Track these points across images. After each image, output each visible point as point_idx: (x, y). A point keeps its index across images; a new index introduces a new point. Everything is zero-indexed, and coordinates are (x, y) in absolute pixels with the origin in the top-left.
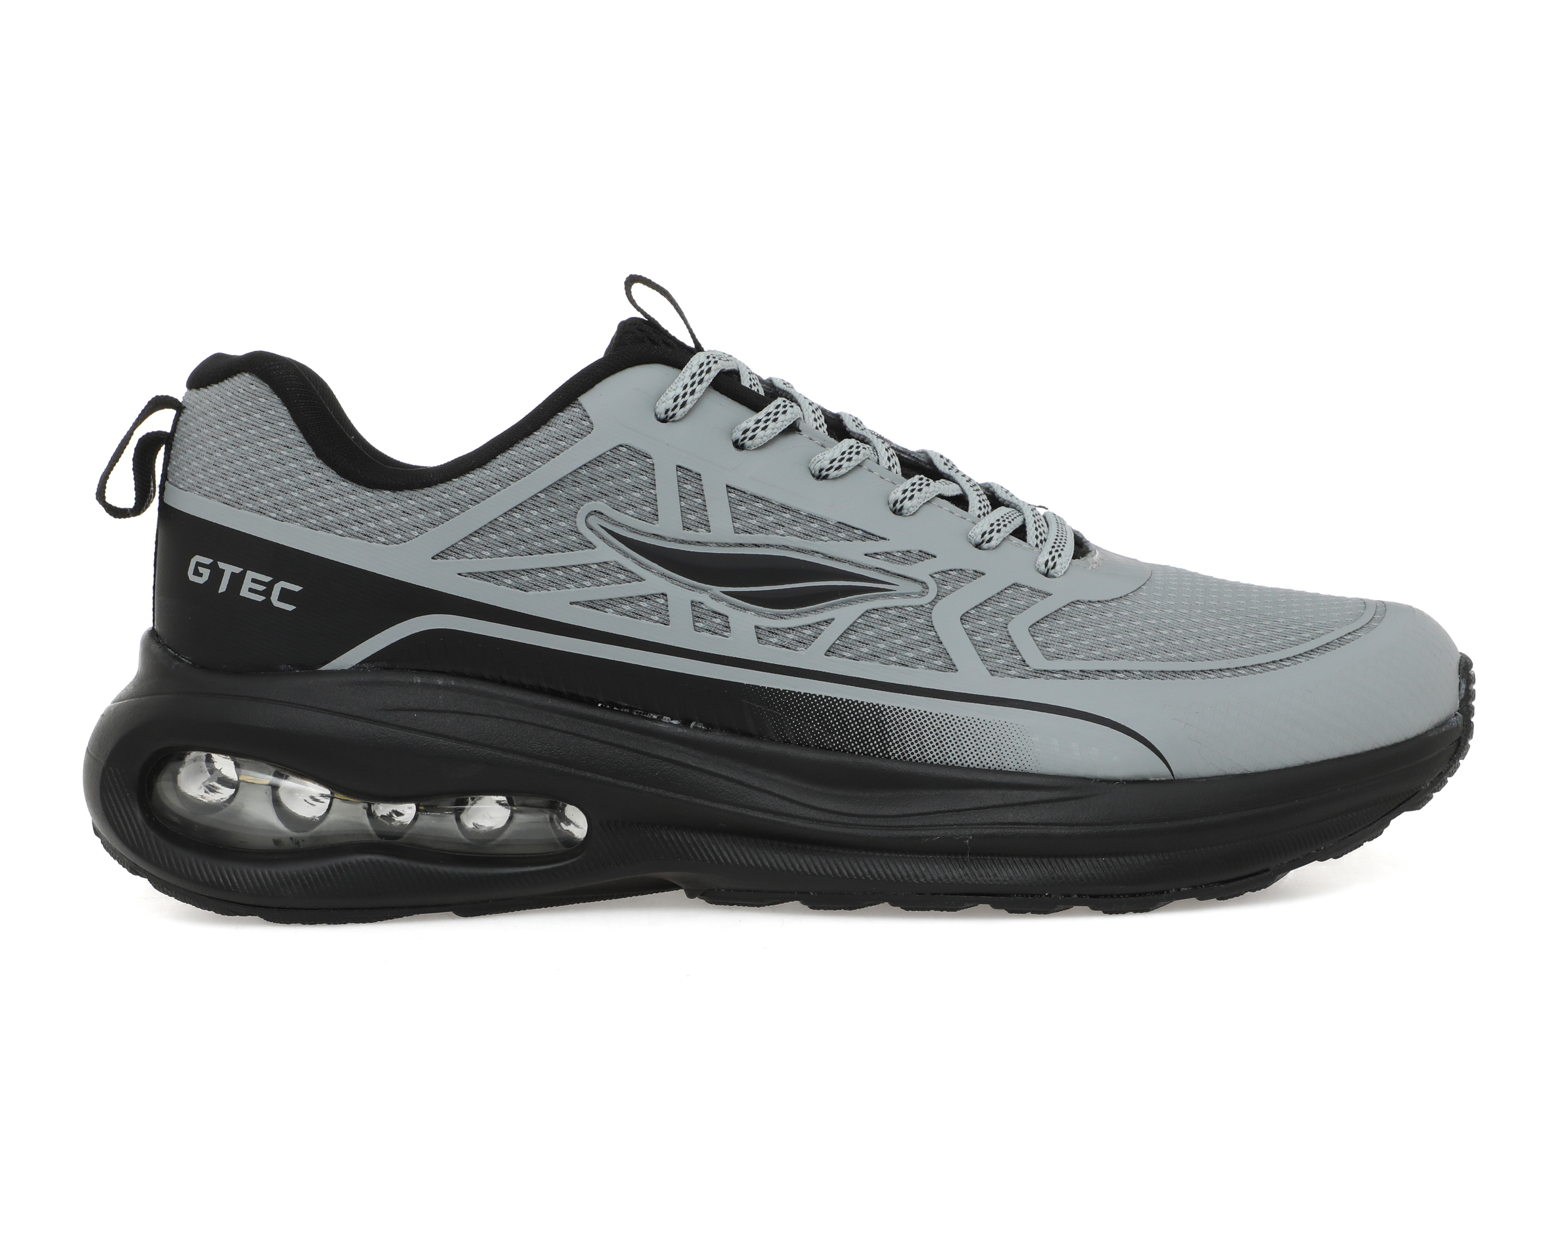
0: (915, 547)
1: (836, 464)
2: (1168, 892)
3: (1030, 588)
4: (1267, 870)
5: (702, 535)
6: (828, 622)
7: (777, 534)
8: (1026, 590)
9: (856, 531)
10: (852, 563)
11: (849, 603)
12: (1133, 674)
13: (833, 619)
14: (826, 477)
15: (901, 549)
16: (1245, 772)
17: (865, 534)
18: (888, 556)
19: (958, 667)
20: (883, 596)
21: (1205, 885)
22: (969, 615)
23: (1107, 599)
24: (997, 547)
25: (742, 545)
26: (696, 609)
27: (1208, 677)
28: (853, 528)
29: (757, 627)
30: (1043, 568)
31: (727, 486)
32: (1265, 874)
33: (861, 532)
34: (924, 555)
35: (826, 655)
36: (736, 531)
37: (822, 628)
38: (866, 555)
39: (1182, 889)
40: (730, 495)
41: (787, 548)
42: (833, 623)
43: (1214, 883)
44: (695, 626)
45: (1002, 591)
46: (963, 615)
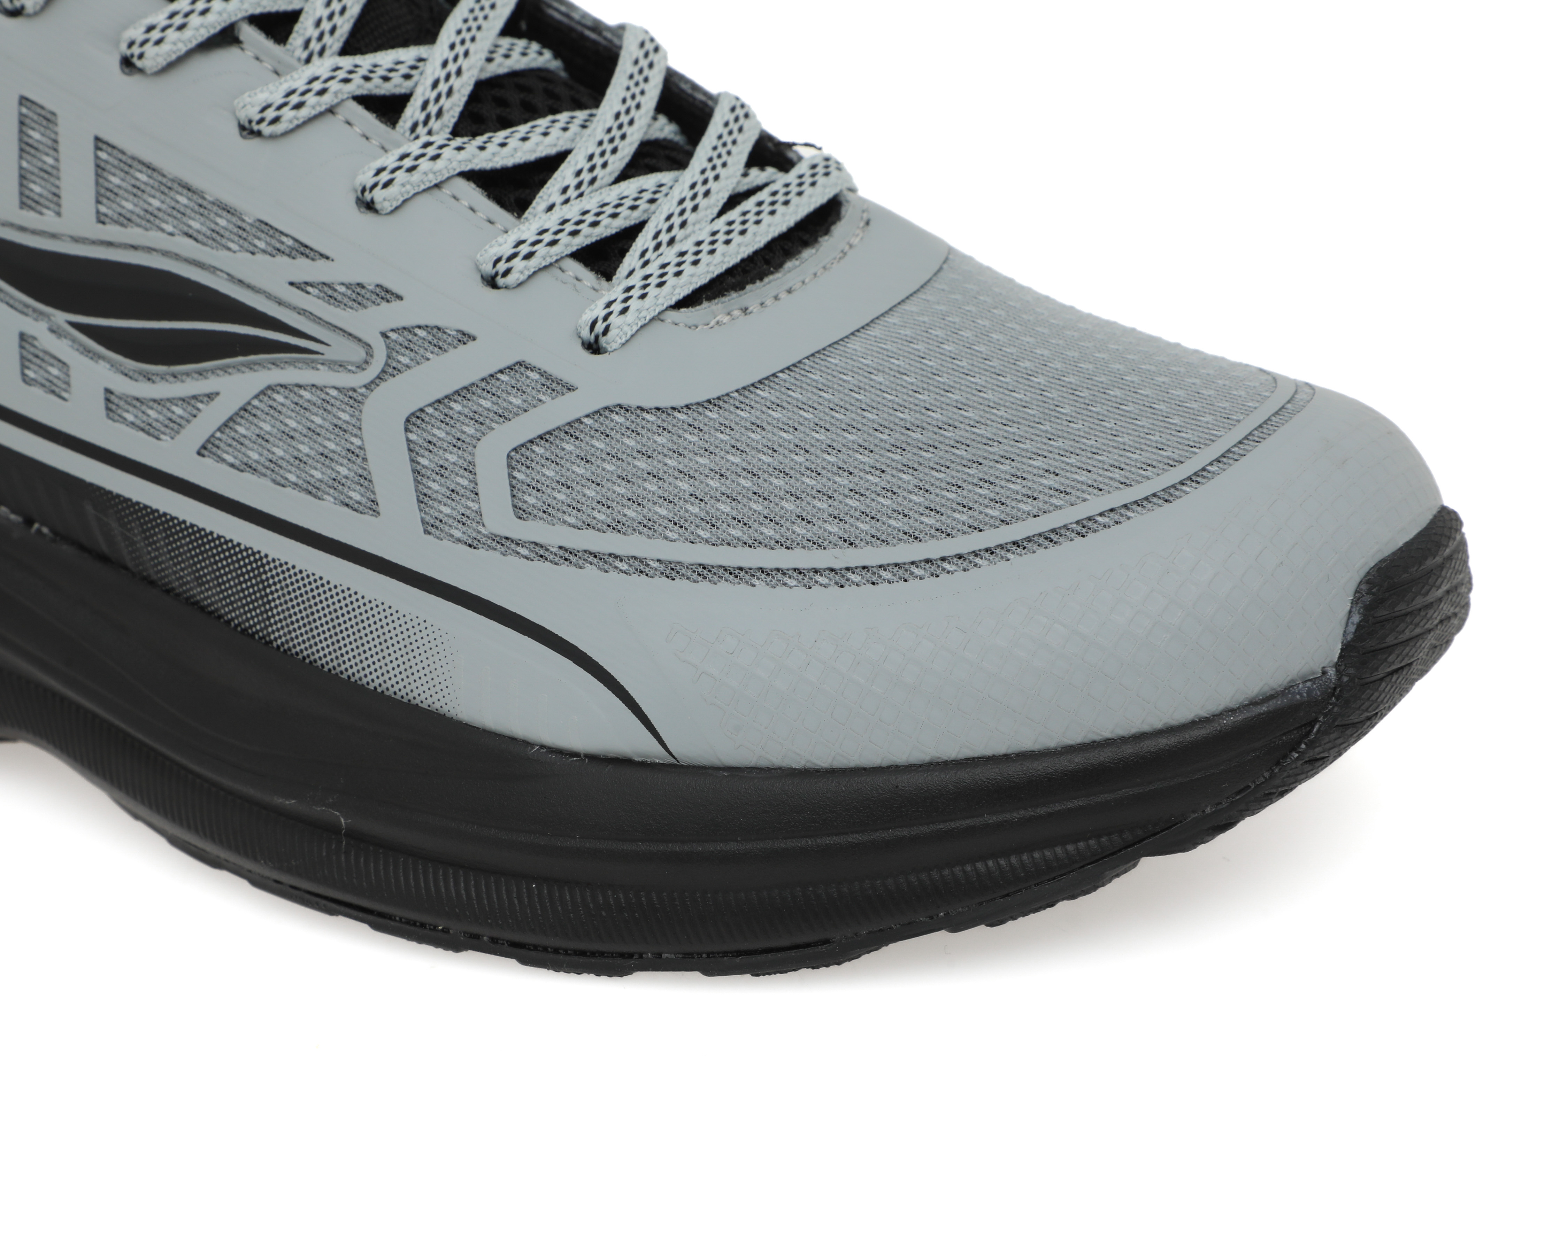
0: (370, 279)
1: (270, 114)
2: (641, 956)
3: (542, 373)
4: (826, 942)
5: (47, 221)
6: (211, 397)
7: (163, 230)
8: (534, 376)
9: (284, 239)
10: (269, 296)
11: (250, 366)
12: (648, 565)
13: (217, 394)
14: (259, 134)
15: (346, 280)
16: (809, 765)
17: (296, 245)
18: (326, 289)
19: (381, 508)
20: (305, 362)
21: (708, 954)
22: (423, 416)
23: (674, 405)
24: (520, 285)
25: (110, 244)
26: (27, 346)
27: (785, 584)
28: (282, 233)
29: (108, 391)
30: (585, 333)
31: (97, 139)
32: (822, 949)
33: (290, 242)
34: (386, 295)
35: (199, 453)
36: (101, 219)
37: (200, 405)
38: (292, 284)
39: (665, 956)
40: (100, 154)
41: (177, 257)
42: (218, 400)
43: (725, 954)
44: (23, 375)
45: (492, 376)
46: (413, 414)
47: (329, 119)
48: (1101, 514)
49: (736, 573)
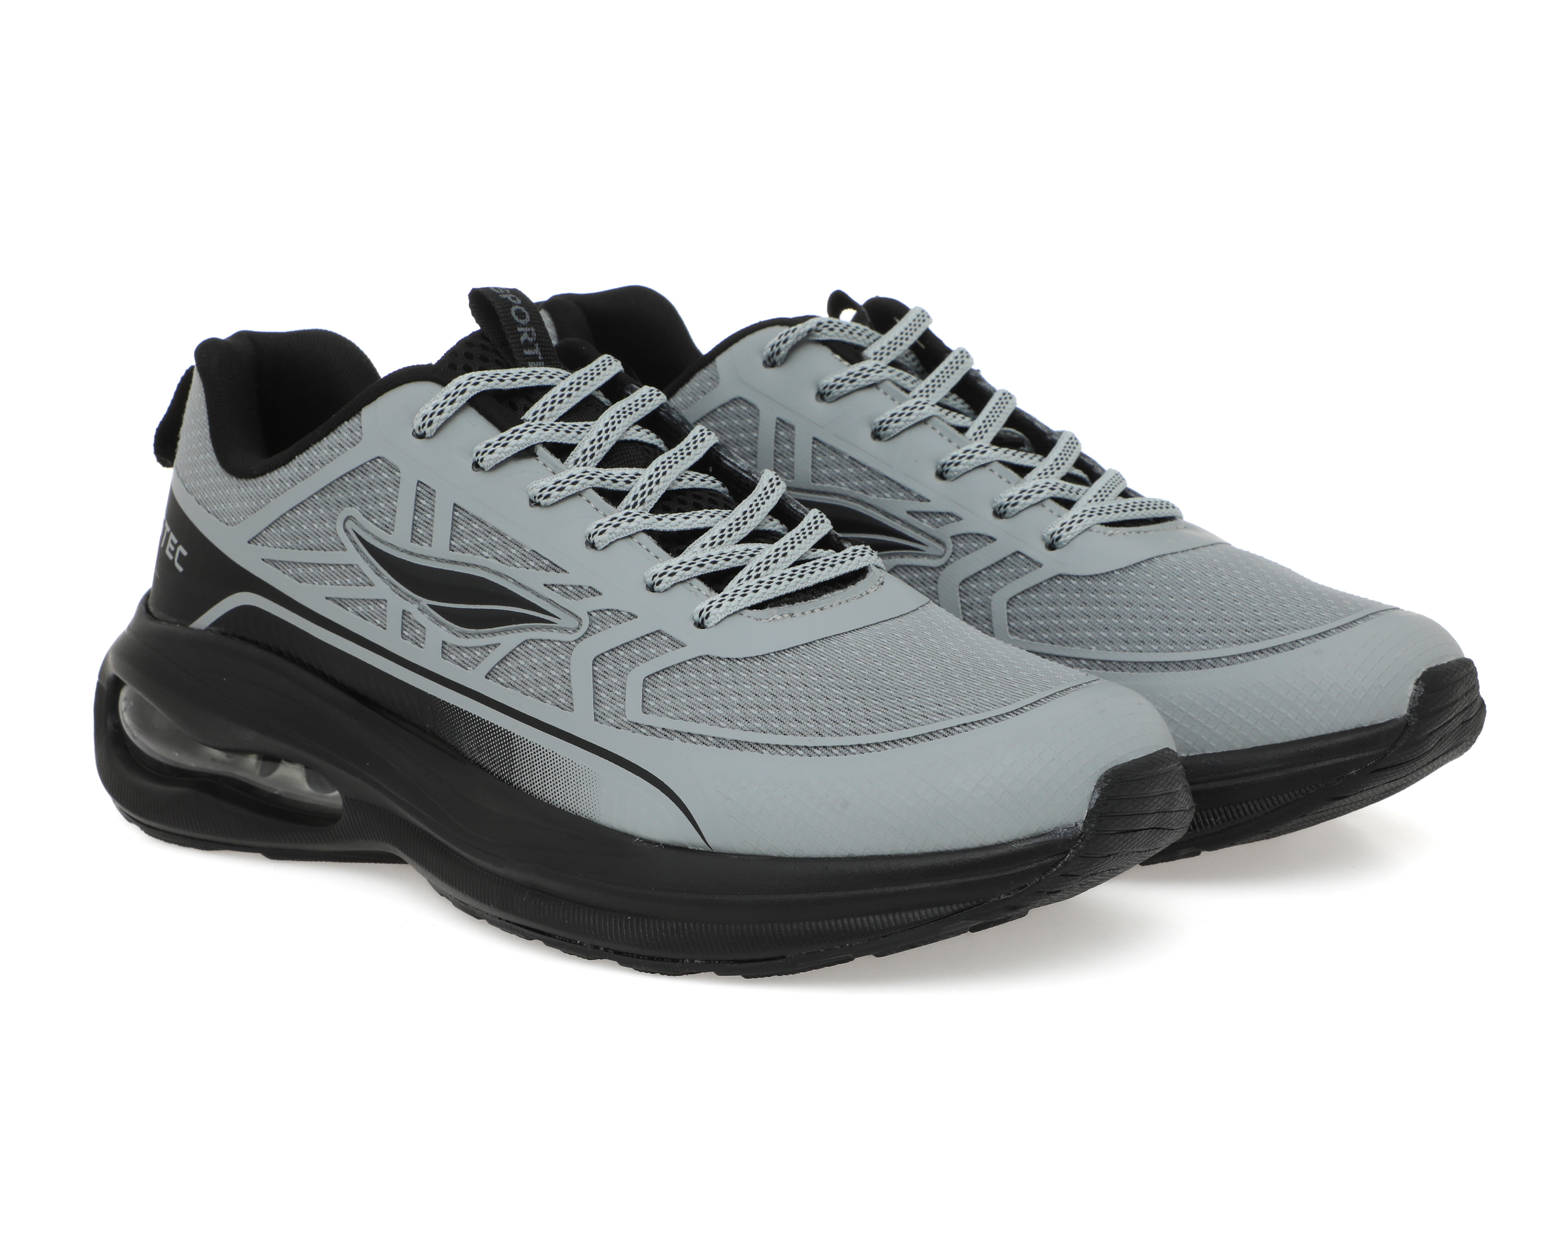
0: (586, 584)
1: (545, 493)
2: (683, 962)
3: (670, 637)
4: (783, 957)
5: (424, 549)
6: (495, 646)
7: (483, 555)
8: (665, 638)
9: (545, 561)
10: (533, 592)
11: (518, 630)
12: (707, 740)
13: (499, 644)
14: (538, 504)
15: (574, 584)
16: (782, 855)
17: (550, 564)
18: (563, 588)
19: (575, 708)
20: (547, 628)
21: (719, 961)
22: (603, 657)
23: (737, 657)
24: (666, 590)
25: (455, 562)
26: (406, 618)
27: (780, 753)
28: (544, 558)
29: (444, 642)
30: (696, 617)
31: (455, 505)
32: (781, 961)
33: (547, 563)
34: (594, 592)
35: (486, 677)
36: (452, 548)
37: (490, 651)
38: (545, 585)
39: (695, 961)
40: (455, 513)
41: (488, 570)
42: (499, 647)
43: (728, 961)
44: (402, 633)
45: (643, 637)
46: (598, 656)
47: (578, 498)
48: (958, 726)
49: (756, 746)
